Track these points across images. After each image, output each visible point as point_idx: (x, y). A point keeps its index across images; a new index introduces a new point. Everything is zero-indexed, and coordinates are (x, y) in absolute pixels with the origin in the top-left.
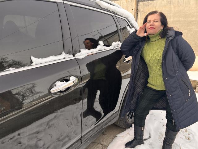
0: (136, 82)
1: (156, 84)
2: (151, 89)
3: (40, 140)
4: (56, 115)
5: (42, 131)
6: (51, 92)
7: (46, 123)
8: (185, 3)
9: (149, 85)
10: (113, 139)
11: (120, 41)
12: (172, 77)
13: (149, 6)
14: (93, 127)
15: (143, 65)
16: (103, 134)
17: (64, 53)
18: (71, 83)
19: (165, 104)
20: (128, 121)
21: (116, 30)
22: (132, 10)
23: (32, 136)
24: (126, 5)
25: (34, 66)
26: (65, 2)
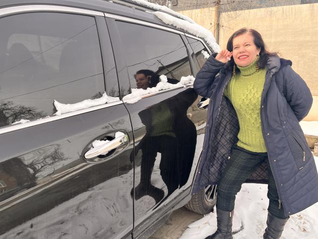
3: (65, 234)
4: (91, 194)
5: (68, 220)
6: (86, 157)
7: (75, 208)
8: (294, 14)
9: (239, 144)
10: (183, 231)
11: (192, 74)
12: (276, 132)
13: (237, 18)
14: (151, 212)
15: (230, 112)
16: (167, 224)
17: (105, 95)
18: (117, 143)
20: (206, 202)
21: (186, 55)
22: (209, 25)
23: (52, 228)
24: (201, 16)
25: (59, 116)
26: (107, 15)
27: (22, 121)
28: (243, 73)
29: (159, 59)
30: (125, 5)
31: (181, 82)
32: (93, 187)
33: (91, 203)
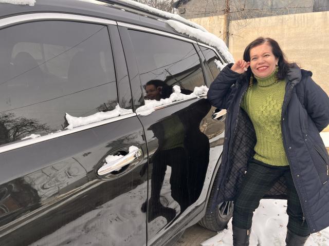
0: (235, 151)
1: (270, 156)
2: (260, 163)
4: (101, 212)
5: (75, 240)
6: (99, 174)
7: (82, 227)
8: (306, 22)
9: (256, 157)
11: (206, 84)
12: (299, 145)
13: (248, 26)
14: (163, 231)
15: (246, 123)
16: (179, 242)
17: (118, 107)
19: (283, 189)
20: (220, 218)
22: (219, 33)
24: (210, 24)
25: (71, 130)
26: (120, 24)
27: (33, 136)
28: (260, 83)
29: (166, 68)
30: (137, 14)
31: (194, 92)
33: (99, 220)
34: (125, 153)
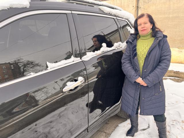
3: (53, 128)
5: (54, 121)
6: (63, 91)
7: (58, 114)
10: (115, 128)
13: (149, 3)
14: (98, 118)
16: (106, 123)
17: (72, 57)
18: (79, 83)
23: (46, 125)
24: (127, 2)
25: (49, 70)
26: (73, 12)
27: (32, 73)
29: (102, 31)
30: (83, 4)
31: (114, 46)
32: (67, 104)
33: (66, 112)
34: (76, 81)
